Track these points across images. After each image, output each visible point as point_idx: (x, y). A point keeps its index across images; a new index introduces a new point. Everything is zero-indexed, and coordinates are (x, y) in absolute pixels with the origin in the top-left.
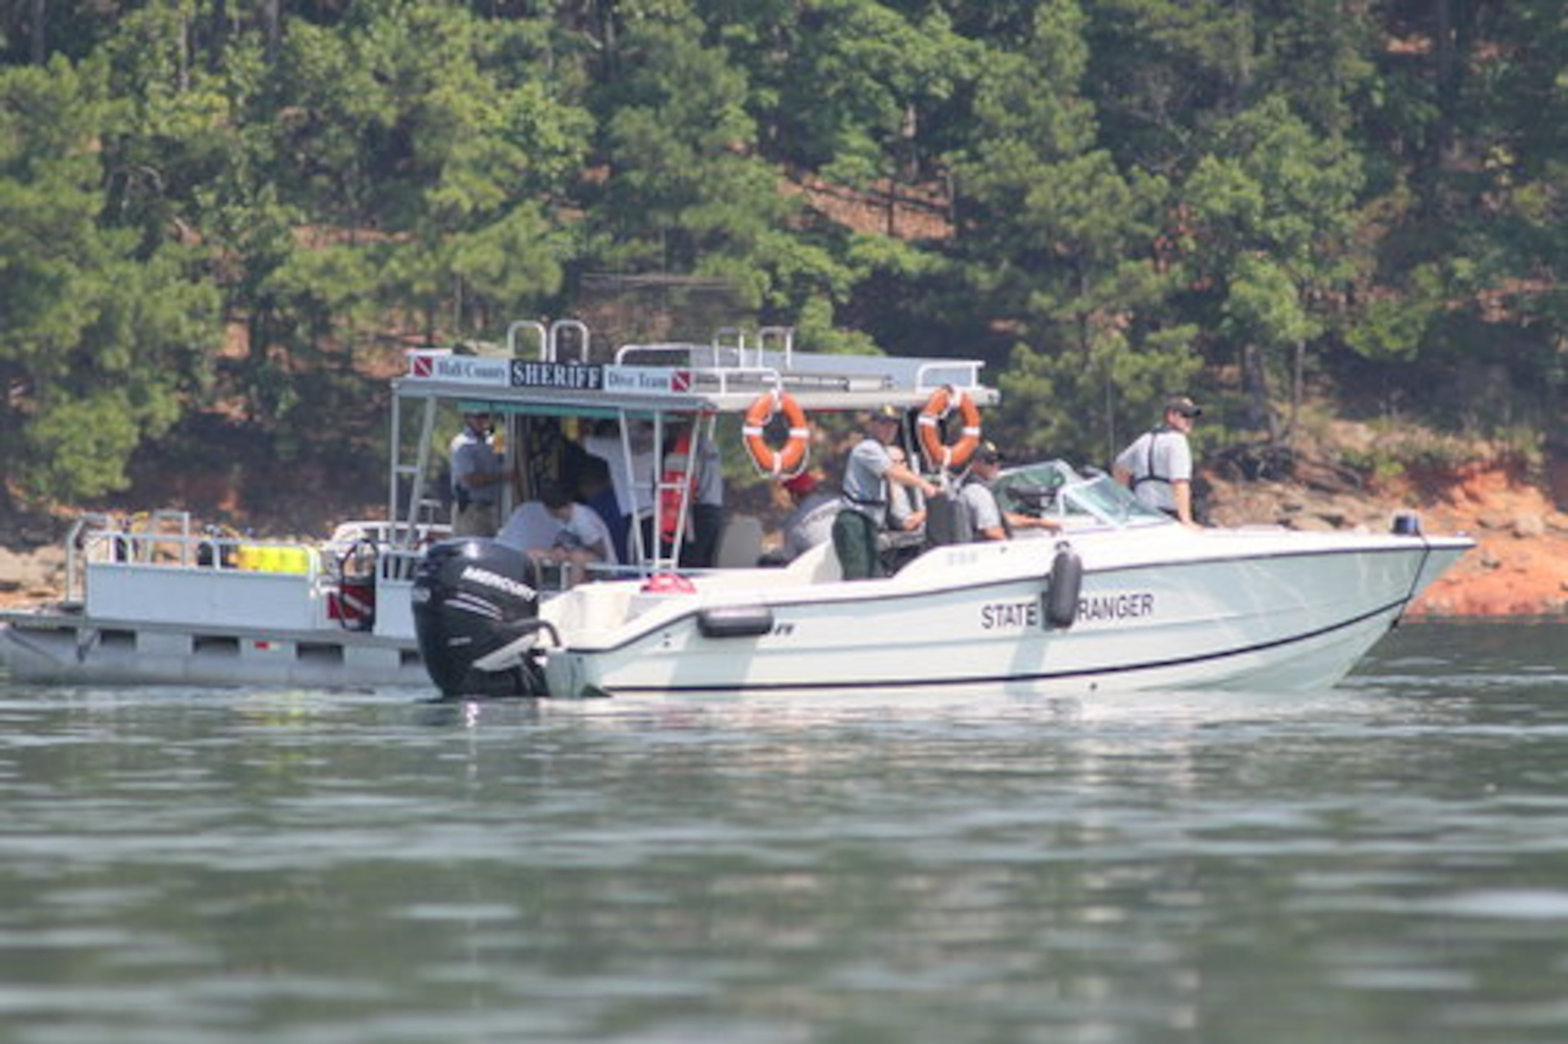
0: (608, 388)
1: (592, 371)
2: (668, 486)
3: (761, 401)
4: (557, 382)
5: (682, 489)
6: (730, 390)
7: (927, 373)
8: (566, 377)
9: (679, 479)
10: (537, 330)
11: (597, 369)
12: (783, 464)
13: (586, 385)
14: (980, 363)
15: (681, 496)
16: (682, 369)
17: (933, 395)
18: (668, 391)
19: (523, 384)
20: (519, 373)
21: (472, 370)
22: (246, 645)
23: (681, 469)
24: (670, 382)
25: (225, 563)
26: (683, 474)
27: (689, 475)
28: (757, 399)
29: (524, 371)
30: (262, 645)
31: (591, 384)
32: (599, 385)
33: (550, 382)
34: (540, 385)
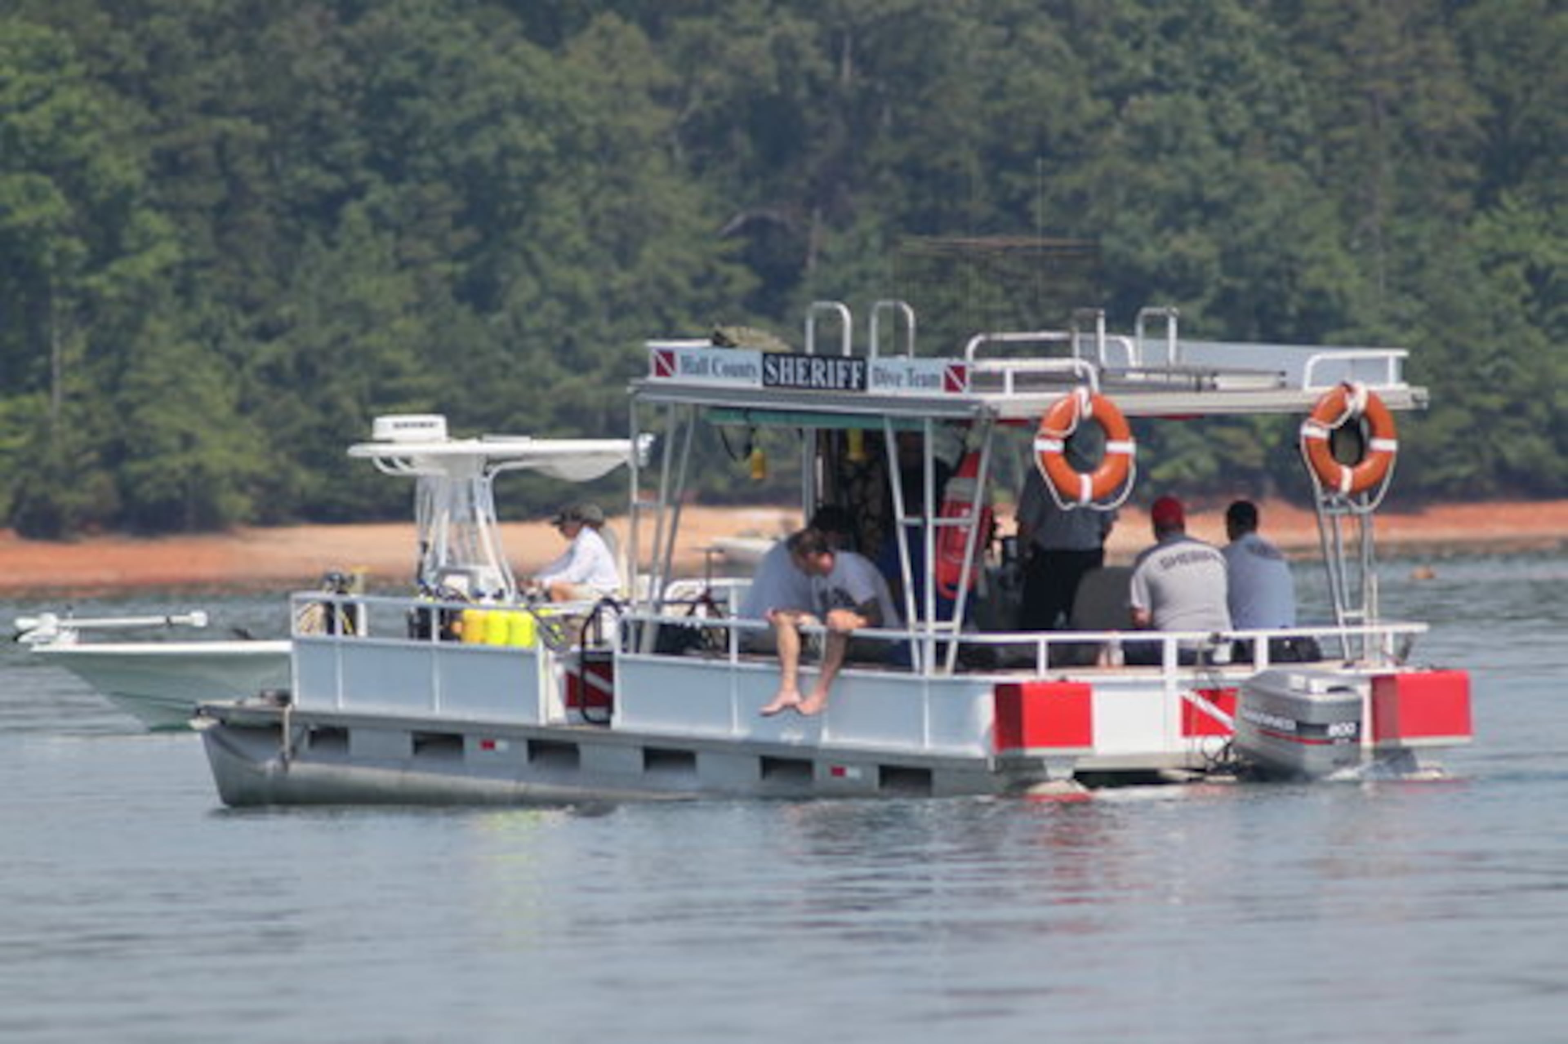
0: (873, 390)
1: (855, 365)
2: (943, 521)
3: (1061, 405)
4: (814, 382)
5: (969, 526)
6: (1016, 391)
7: (1318, 366)
8: (825, 375)
9: (965, 512)
10: (838, 312)
11: (861, 364)
12: (1094, 488)
13: (847, 382)
14: (1403, 353)
15: (966, 535)
16: (956, 361)
17: (1322, 397)
18: (939, 393)
19: (777, 384)
20: (772, 370)
21: (719, 369)
22: (471, 745)
23: (966, 499)
24: (943, 381)
25: (447, 635)
26: (970, 506)
27: (977, 506)
28: (1057, 401)
29: (777, 367)
30: (489, 745)
31: (854, 384)
32: (862, 385)
33: (807, 382)
34: (796, 386)
